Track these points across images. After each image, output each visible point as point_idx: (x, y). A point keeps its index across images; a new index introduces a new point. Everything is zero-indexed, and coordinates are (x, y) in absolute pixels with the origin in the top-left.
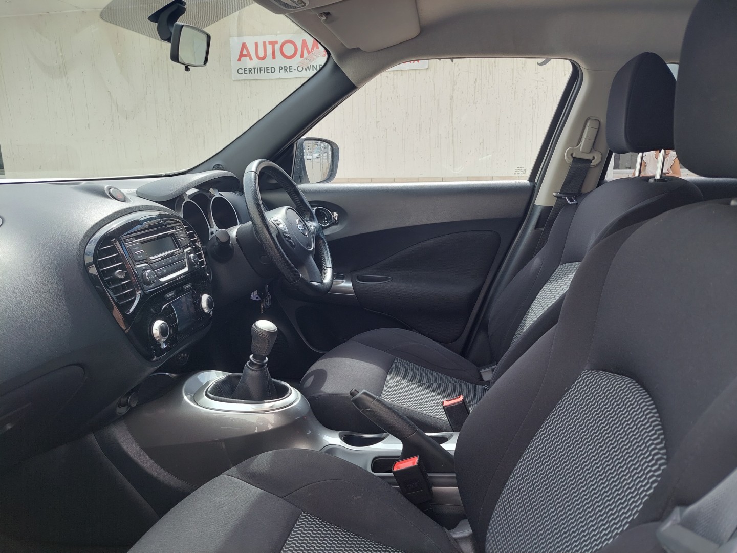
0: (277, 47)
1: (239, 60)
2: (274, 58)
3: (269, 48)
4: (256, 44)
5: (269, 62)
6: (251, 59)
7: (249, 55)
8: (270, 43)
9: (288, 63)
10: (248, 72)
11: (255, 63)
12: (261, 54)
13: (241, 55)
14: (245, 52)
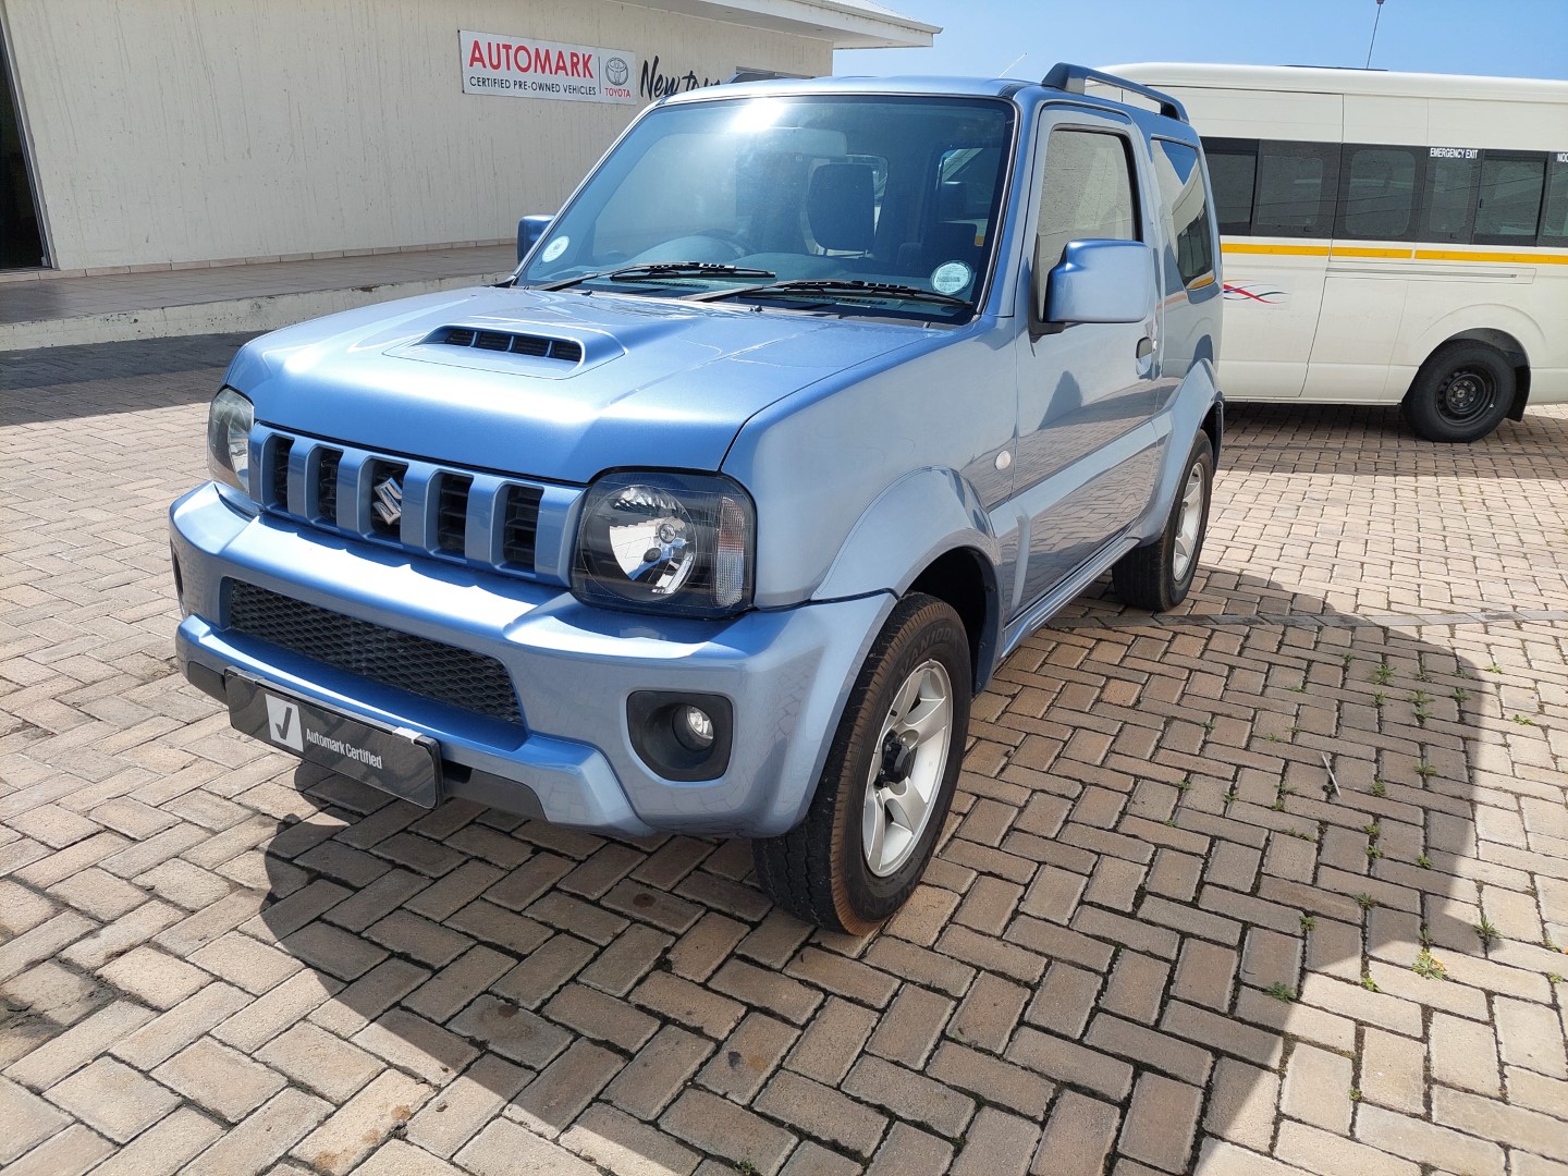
0: (512, 52)
1: (471, 65)
2: (508, 68)
3: (503, 51)
4: (489, 44)
5: (502, 73)
6: (484, 66)
7: (481, 59)
8: (504, 46)
9: (522, 77)
10: (481, 83)
11: (489, 73)
12: (495, 62)
13: (474, 59)
14: (477, 55)
